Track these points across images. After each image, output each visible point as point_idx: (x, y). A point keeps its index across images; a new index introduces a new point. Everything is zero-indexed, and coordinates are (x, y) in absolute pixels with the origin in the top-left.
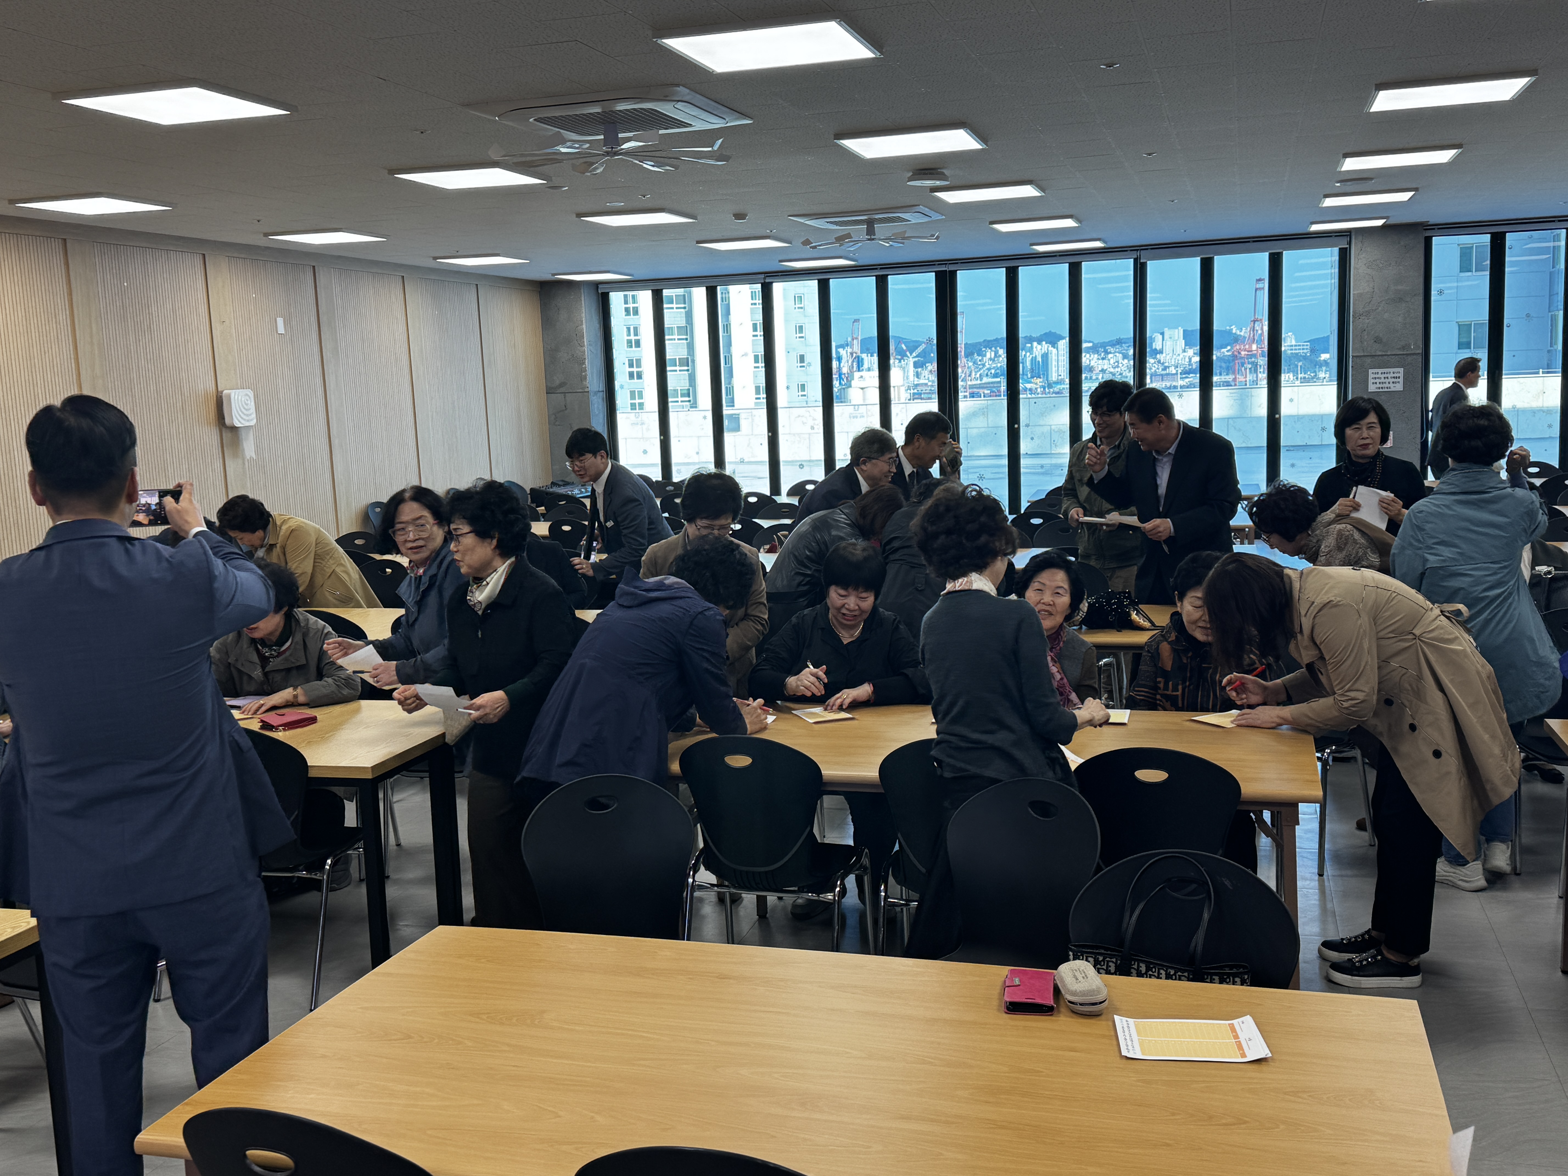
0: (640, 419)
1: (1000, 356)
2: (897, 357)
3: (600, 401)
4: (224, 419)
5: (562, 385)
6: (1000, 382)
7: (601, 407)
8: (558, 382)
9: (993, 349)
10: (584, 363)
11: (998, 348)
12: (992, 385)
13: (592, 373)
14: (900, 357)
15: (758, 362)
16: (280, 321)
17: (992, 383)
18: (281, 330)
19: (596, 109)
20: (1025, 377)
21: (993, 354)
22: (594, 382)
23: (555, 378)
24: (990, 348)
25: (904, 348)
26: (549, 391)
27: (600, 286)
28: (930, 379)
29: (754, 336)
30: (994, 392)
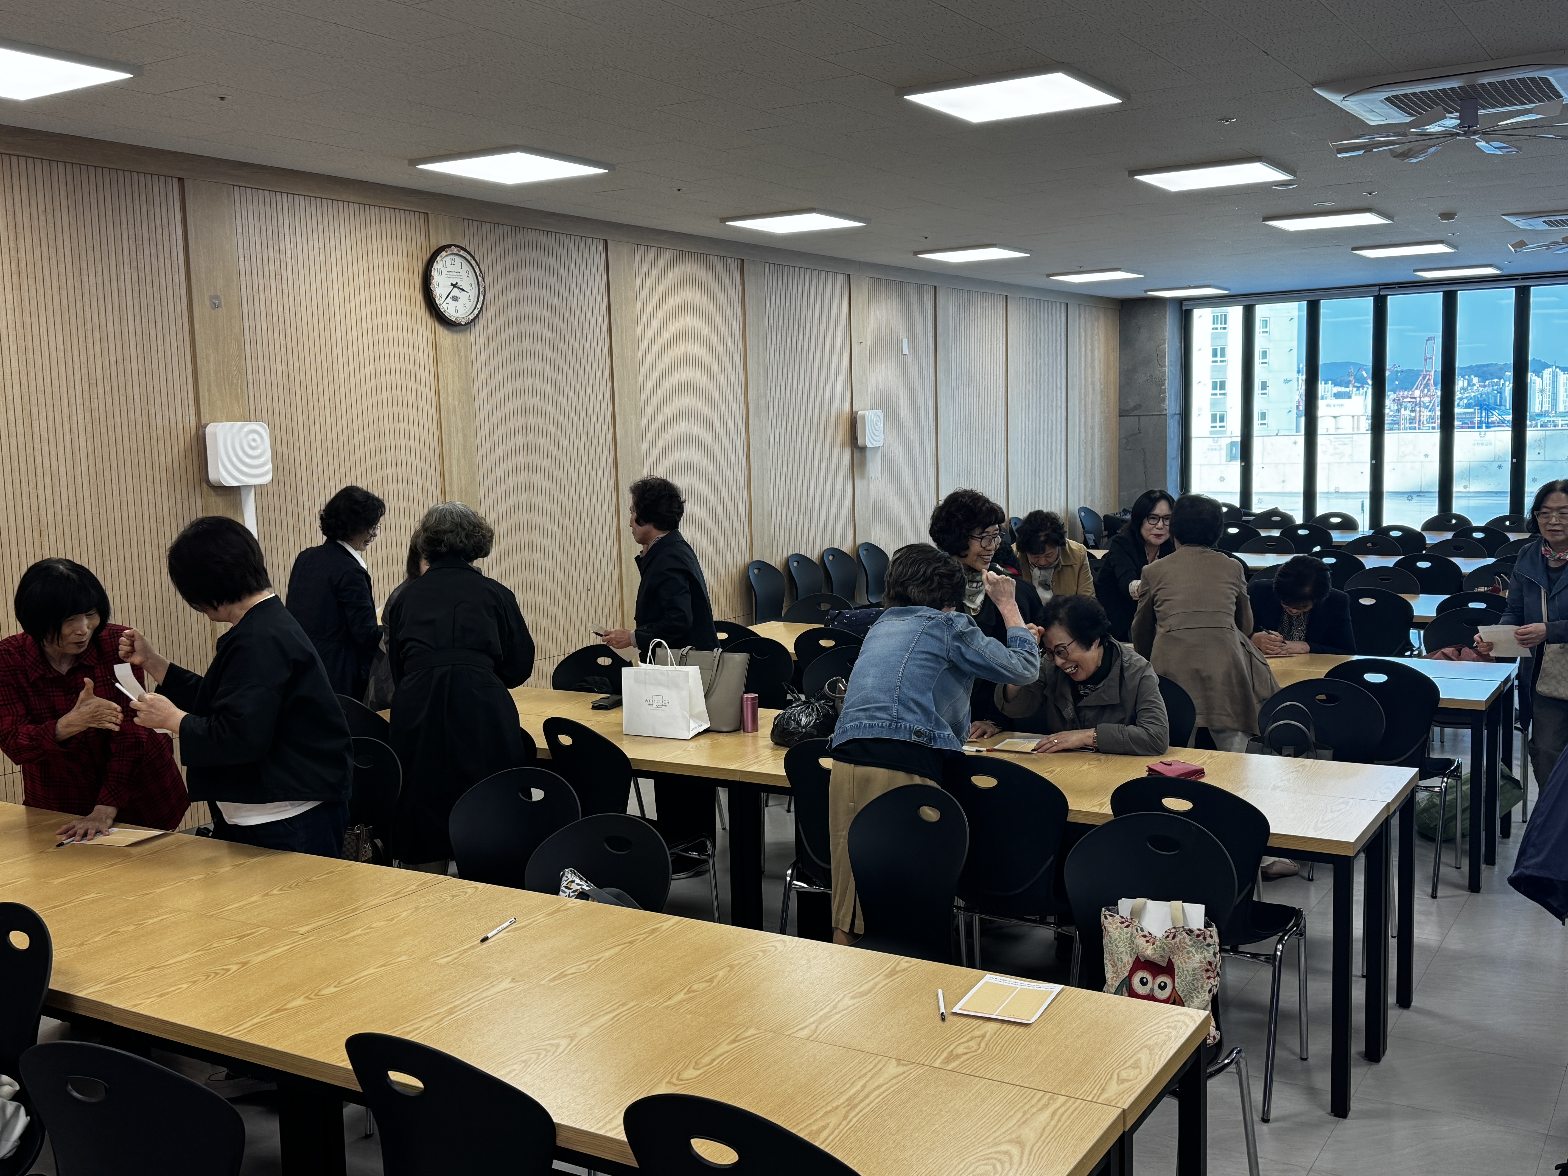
0: (1218, 444)
1: (1474, 385)
2: (1356, 384)
3: (1176, 424)
4: (857, 439)
5: (1138, 407)
6: (1474, 413)
7: (1176, 430)
8: (1132, 404)
9: (1467, 377)
10: (1164, 384)
11: (1472, 376)
12: (1464, 416)
13: (1171, 395)
14: (1359, 385)
15: (1216, 389)
16: (905, 341)
17: (1464, 413)
18: (906, 352)
19: (1454, 84)
20: (1503, 408)
21: (1466, 383)
22: (1172, 405)
23: (1130, 400)
24: (1463, 377)
25: (1365, 375)
26: (1123, 413)
27: (1185, 303)
28: (1392, 409)
29: (1213, 362)
30: (1466, 423)
